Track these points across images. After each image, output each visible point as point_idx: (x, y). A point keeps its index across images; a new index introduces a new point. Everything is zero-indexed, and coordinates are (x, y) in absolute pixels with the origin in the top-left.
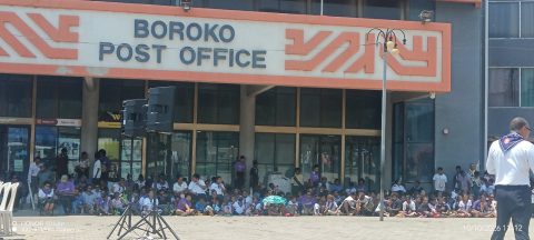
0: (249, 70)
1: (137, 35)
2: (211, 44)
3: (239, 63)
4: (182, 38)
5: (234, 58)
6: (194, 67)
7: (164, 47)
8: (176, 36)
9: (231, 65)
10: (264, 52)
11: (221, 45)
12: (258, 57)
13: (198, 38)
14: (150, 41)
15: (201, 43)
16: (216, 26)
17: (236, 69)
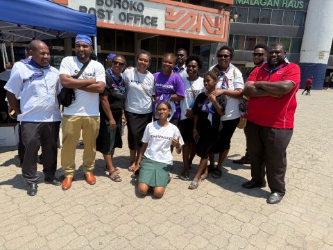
0: (150, 27)
1: (98, 4)
2: (133, 12)
3: (146, 23)
4: (120, 7)
5: (144, 20)
6: (125, 23)
7: (112, 12)
8: (117, 6)
9: (142, 23)
10: (157, 18)
11: (138, 13)
12: (154, 20)
13: (127, 8)
14: (104, 7)
15: (128, 11)
16: (136, 3)
17: (144, 26)
